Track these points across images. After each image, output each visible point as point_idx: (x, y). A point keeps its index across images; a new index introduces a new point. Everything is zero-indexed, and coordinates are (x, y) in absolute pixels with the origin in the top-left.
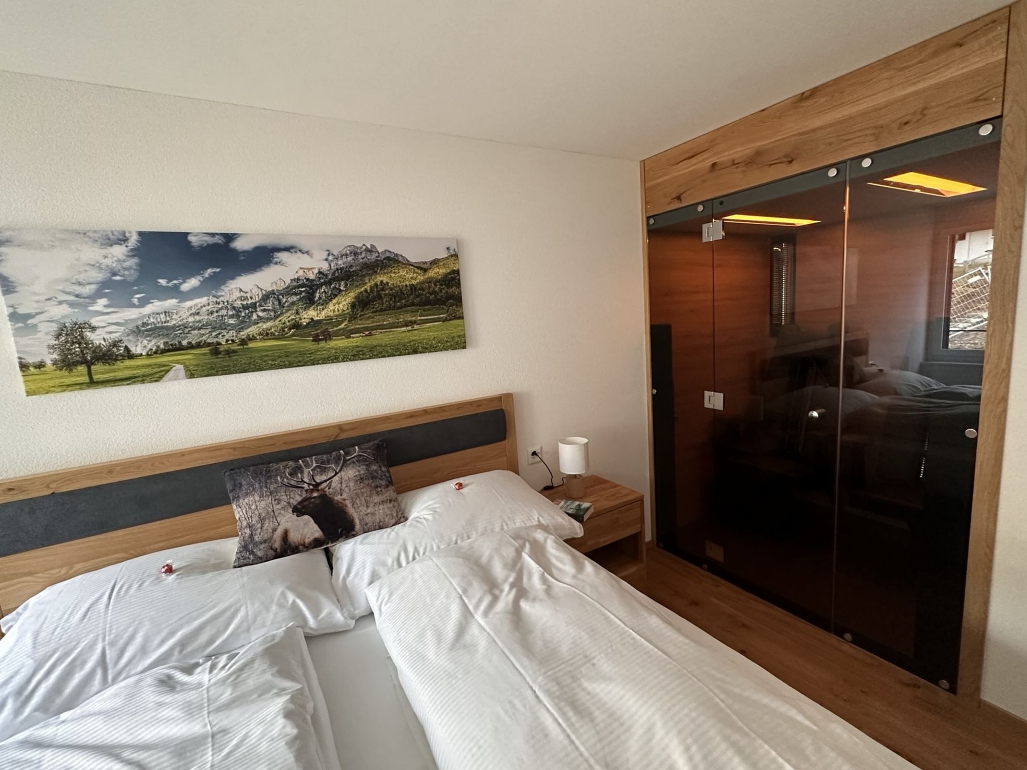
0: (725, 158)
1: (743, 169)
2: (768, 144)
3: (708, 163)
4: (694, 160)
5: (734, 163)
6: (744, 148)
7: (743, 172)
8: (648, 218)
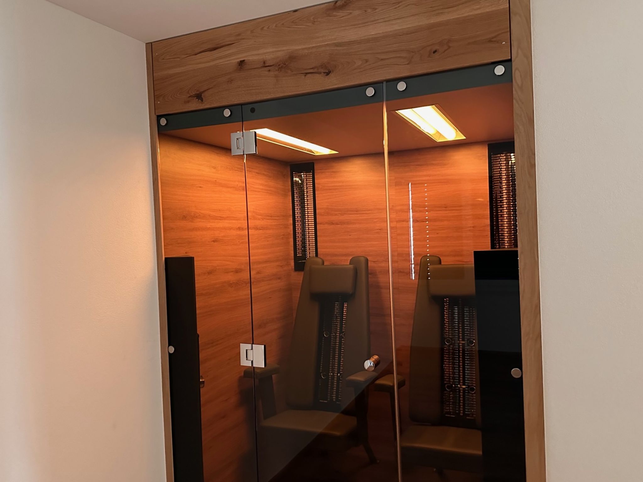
0: (255, 58)
1: (276, 73)
2: (303, 49)
3: (235, 60)
4: (216, 54)
5: (264, 65)
6: (274, 50)
7: (276, 76)
8: (159, 117)
